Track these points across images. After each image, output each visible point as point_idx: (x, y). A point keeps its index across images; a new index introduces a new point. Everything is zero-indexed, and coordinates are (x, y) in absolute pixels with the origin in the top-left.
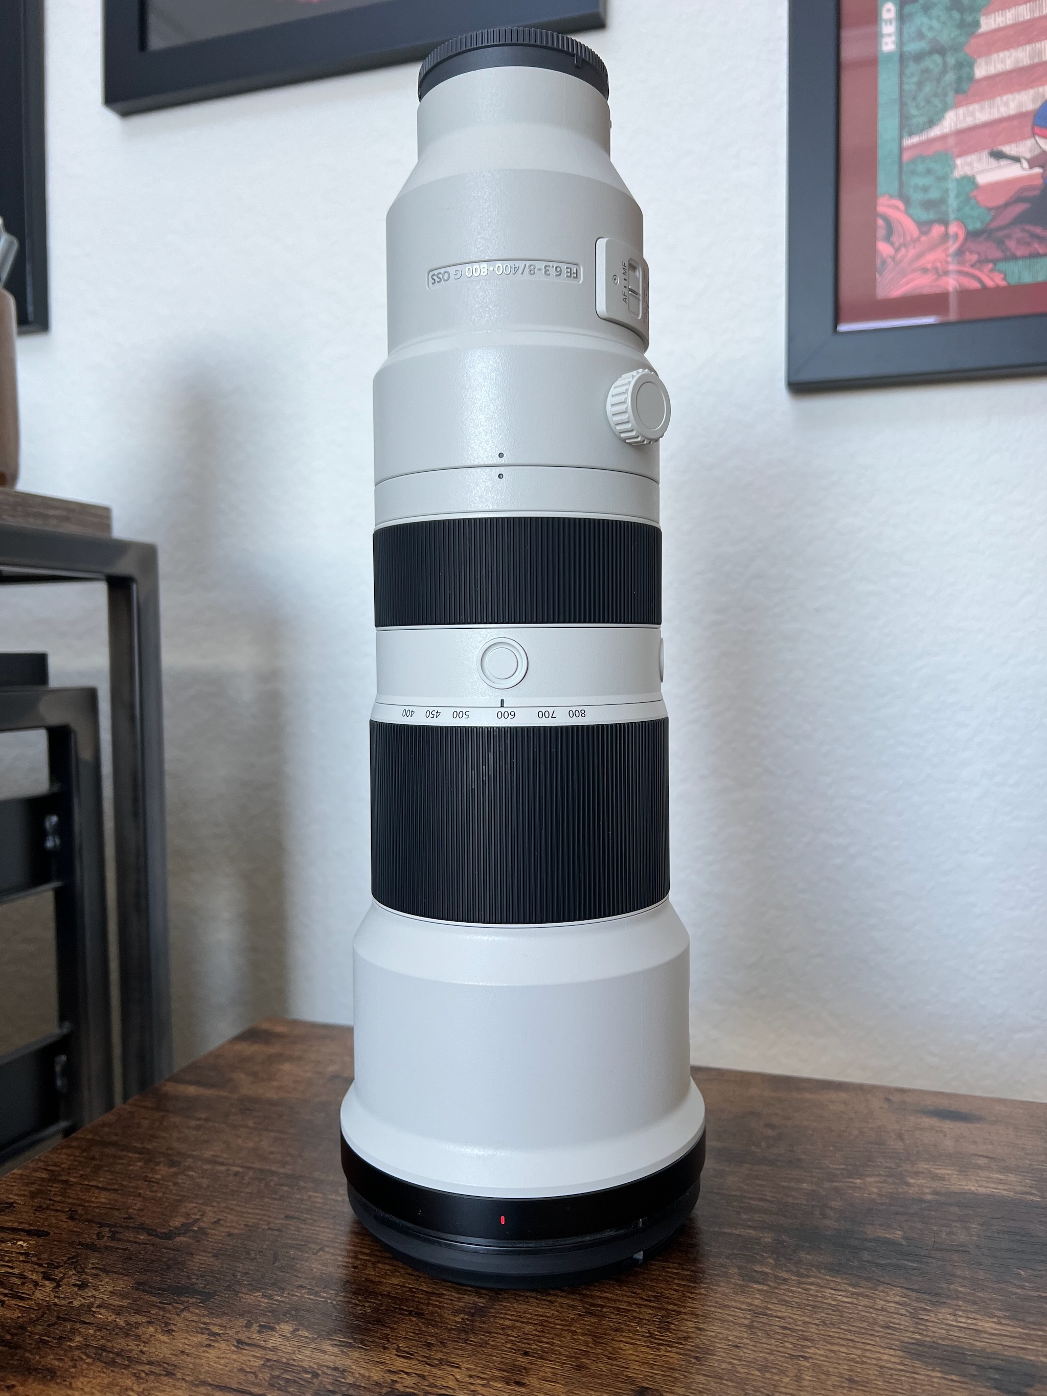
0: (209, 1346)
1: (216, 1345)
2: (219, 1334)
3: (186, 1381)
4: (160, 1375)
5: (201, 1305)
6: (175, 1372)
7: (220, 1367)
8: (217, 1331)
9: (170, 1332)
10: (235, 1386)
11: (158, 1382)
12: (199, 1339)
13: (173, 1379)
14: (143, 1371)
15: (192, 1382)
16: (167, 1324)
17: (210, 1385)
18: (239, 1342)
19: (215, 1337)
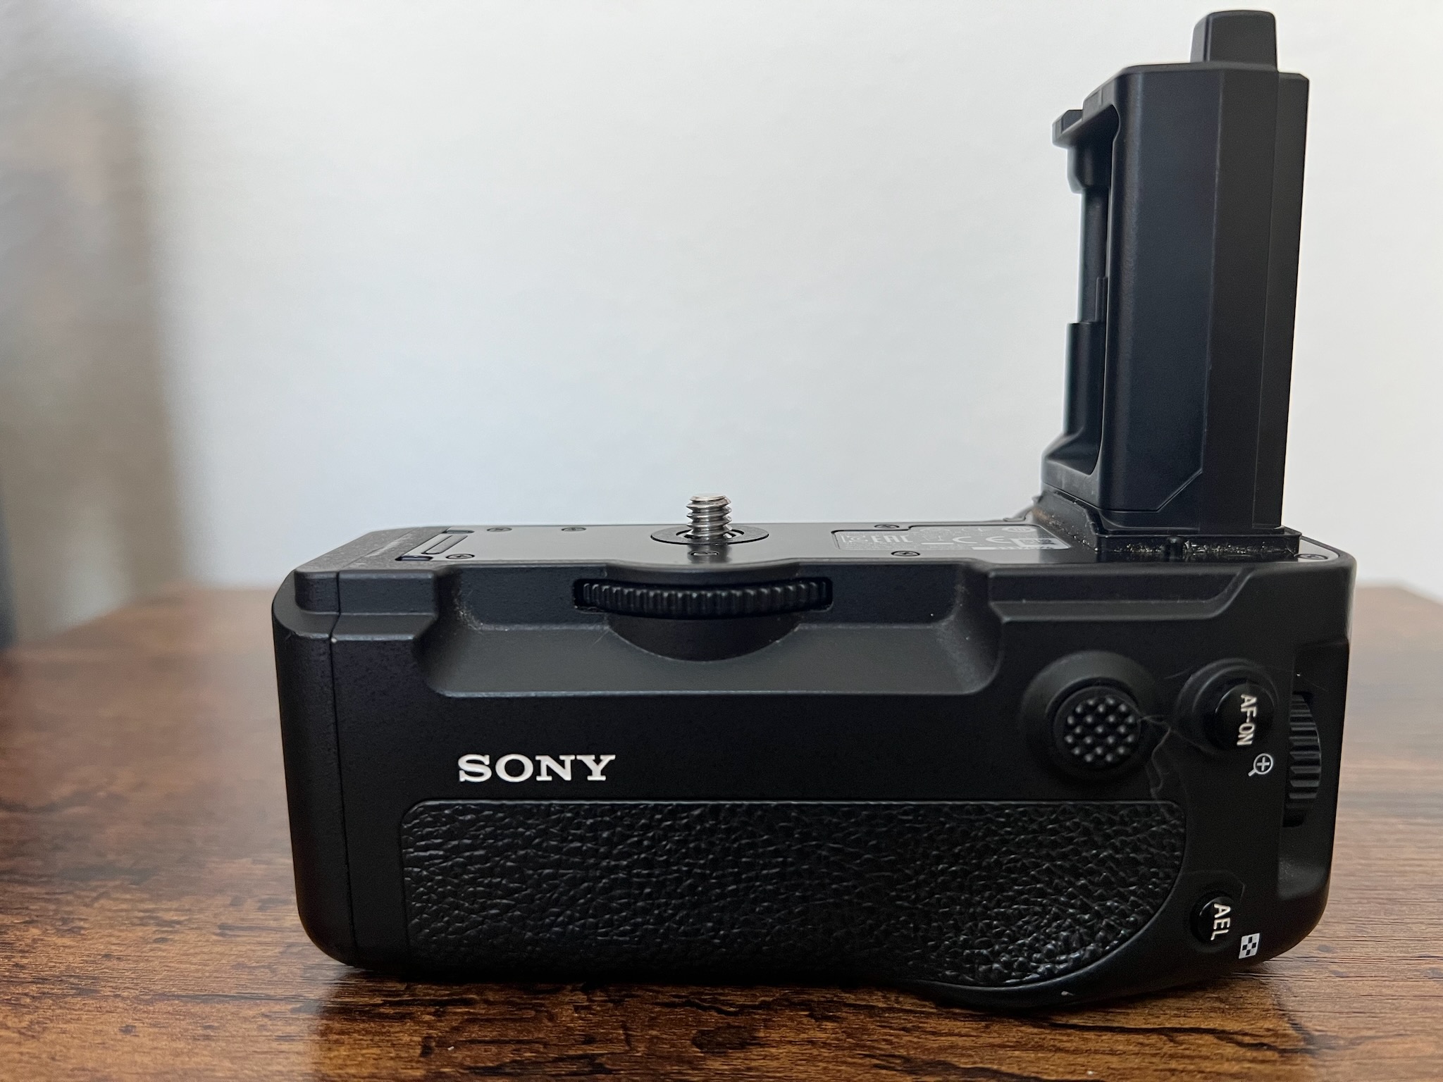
0: (163, 940)
1: (177, 937)
2: (179, 923)
3: (124, 999)
4: (65, 996)
5: (134, 886)
6: (98, 988)
7: (193, 967)
8: (175, 918)
9: (74, 931)
10: (233, 993)
11: (61, 1008)
12: (140, 934)
13: (93, 999)
14: (26, 995)
15: (136, 998)
16: (65, 921)
17: (178, 997)
18: (223, 927)
19: (174, 927)
